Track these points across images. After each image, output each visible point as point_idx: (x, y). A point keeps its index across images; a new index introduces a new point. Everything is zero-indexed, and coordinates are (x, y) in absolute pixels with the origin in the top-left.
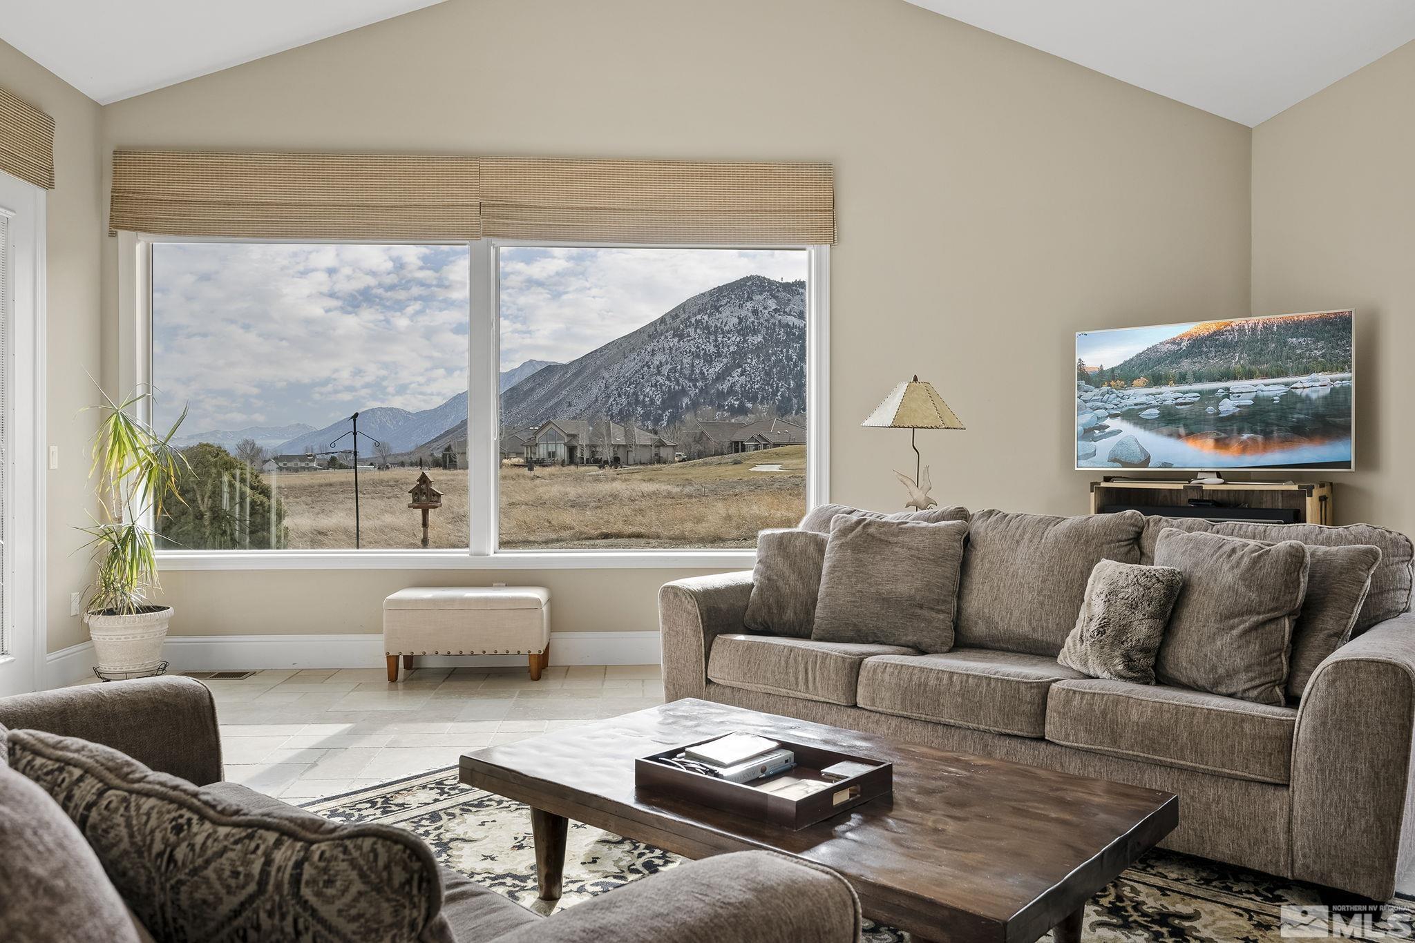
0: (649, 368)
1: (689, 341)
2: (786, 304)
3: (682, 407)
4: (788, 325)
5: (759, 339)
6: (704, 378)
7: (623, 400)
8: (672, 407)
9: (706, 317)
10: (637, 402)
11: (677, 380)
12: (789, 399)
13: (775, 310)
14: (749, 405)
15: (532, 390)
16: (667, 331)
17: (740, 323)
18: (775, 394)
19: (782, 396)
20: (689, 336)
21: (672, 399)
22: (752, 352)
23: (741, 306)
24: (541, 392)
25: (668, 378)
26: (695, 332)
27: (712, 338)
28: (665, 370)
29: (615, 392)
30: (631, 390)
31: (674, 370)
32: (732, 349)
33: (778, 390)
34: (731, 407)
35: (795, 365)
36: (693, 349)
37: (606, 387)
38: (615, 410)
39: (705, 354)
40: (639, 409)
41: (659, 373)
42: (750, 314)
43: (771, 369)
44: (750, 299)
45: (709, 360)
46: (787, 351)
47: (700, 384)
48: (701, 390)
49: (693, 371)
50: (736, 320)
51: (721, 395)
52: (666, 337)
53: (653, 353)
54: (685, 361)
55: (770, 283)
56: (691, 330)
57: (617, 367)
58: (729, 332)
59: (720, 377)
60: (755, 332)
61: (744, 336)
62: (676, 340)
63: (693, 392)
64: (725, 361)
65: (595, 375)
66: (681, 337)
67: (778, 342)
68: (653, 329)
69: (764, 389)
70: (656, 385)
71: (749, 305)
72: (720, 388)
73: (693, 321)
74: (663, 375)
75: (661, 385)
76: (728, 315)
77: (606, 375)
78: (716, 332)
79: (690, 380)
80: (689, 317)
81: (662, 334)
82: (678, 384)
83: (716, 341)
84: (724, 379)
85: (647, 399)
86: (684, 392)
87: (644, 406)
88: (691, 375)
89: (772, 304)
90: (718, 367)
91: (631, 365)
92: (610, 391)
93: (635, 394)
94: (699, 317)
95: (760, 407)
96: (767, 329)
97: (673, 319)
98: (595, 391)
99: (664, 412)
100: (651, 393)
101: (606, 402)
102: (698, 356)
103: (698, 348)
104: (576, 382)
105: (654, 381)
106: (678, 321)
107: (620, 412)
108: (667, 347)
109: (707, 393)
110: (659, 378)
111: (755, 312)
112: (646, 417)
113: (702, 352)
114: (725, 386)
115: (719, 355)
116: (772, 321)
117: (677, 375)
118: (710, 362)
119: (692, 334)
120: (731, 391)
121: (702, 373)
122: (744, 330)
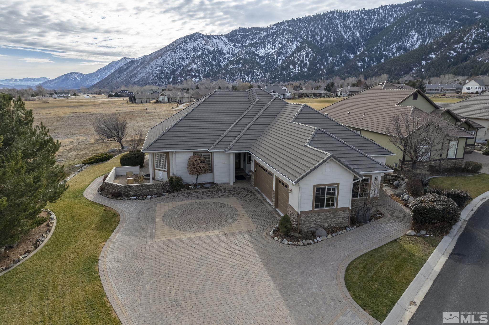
0: (165, 62)
1: (178, 53)
2: (208, 42)
3: (176, 75)
4: (208, 49)
5: (199, 53)
6: (183, 65)
7: (158, 72)
8: (173, 75)
9: (183, 46)
10: (162, 73)
11: (174, 66)
12: (209, 73)
13: (205, 44)
14: (197, 74)
15: (127, 68)
16: (171, 50)
17: (193, 48)
18: (205, 71)
19: (207, 71)
20: (177, 52)
21: (173, 72)
22: (198, 57)
23: (194, 42)
24: (130, 69)
25: (172, 65)
26: (180, 50)
27: (185, 52)
28: (171, 63)
29: (155, 70)
30: (160, 69)
31: (173, 63)
32: (191, 56)
33: (206, 70)
34: (192, 75)
35: (211, 62)
36: (179, 56)
37: (152, 68)
38: (155, 75)
39: (183, 58)
40: (163, 75)
41: (169, 64)
42: (197, 45)
43: (204, 63)
44: (196, 40)
45: (184, 60)
46: (208, 58)
47: (182, 67)
48: (182, 69)
49: (179, 63)
50: (192, 47)
51: (189, 71)
52: (170, 52)
53: (166, 57)
54: (177, 60)
55: (203, 35)
56: (178, 50)
57: (155, 61)
58: (190, 51)
59: (188, 65)
60: (198, 51)
61: (195, 52)
62: (174, 53)
63: (180, 70)
64: (189, 60)
65: (148, 63)
66: (175, 52)
67: (205, 54)
68: (166, 49)
69: (202, 70)
70: (168, 68)
71: (196, 42)
72: (188, 69)
73: (179, 47)
74: (170, 64)
75: (170, 68)
76: (190, 46)
77: (152, 64)
78: (186, 51)
79: (179, 66)
80: (177, 46)
81: (169, 51)
82: (175, 67)
83: (186, 53)
84: (189, 66)
85: (165, 72)
86: (177, 70)
87: (164, 74)
88: (179, 64)
89: (203, 42)
90: (187, 62)
91: (159, 61)
92: (153, 69)
93: (161, 70)
94: (180, 46)
95: (200, 75)
96: (202, 50)
97: (172, 46)
98: (148, 69)
99: (171, 76)
100: (166, 70)
101: (152, 73)
102: (181, 58)
103: (181, 56)
104: (142, 66)
105: (167, 66)
106: (174, 47)
107: (157, 76)
108: (171, 55)
109: (184, 70)
110: (169, 65)
111: (198, 44)
112: (165, 77)
113: (182, 57)
114: (190, 68)
115: (187, 58)
116: (203, 48)
117: (174, 64)
118: (185, 60)
119: (179, 51)
120: (192, 70)
121: (182, 64)
122: (195, 50)
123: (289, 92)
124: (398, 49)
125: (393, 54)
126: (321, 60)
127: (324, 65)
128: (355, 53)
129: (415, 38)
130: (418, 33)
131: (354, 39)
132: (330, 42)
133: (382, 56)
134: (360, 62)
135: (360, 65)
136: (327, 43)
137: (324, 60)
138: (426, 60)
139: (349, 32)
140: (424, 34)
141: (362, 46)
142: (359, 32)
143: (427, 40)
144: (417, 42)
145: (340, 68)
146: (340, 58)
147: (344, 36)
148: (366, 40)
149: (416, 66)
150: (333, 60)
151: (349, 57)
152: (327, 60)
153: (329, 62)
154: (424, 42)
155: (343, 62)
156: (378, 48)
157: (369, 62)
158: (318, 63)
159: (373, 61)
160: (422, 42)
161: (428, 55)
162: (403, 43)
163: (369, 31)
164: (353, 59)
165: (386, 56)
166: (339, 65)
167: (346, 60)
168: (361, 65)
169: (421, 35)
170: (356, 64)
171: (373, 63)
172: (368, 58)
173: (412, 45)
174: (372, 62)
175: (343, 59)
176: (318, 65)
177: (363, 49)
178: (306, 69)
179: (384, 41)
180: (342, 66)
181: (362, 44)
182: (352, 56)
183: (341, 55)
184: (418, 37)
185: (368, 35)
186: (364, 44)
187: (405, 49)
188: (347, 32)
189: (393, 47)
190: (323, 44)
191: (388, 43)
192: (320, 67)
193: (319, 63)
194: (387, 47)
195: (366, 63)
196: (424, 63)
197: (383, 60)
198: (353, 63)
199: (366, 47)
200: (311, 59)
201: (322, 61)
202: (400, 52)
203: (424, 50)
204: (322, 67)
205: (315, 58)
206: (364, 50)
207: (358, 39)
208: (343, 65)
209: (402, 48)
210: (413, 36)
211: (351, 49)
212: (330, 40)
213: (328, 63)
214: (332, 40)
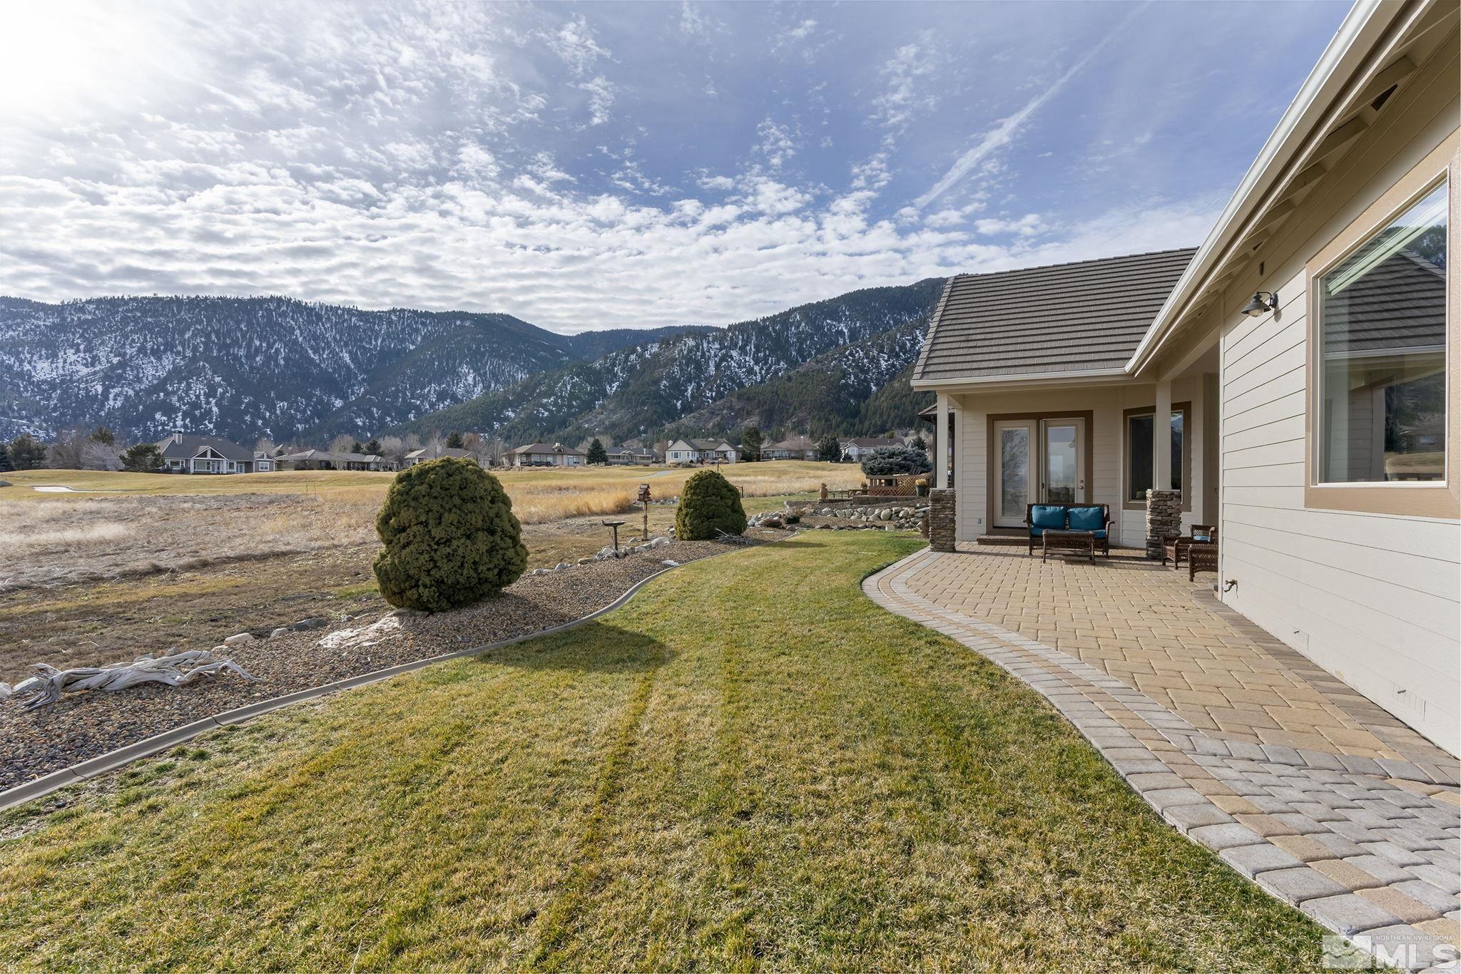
123: (268, 457)
124: (442, 396)
125: (432, 405)
126: (254, 406)
127: (264, 418)
128: (344, 397)
129: (470, 379)
130: (475, 371)
131: (339, 366)
132: (277, 365)
133: (411, 407)
134: (360, 417)
135: (360, 423)
136: (269, 368)
137: (263, 407)
138: (501, 420)
139: (324, 350)
140: (486, 373)
141: (360, 383)
142: (350, 353)
143: (493, 385)
144: (474, 386)
145: (310, 427)
146: (307, 405)
147: (312, 356)
148: (366, 372)
149: (485, 431)
150: (289, 408)
151: (330, 405)
152: (272, 408)
153: (278, 412)
154: (487, 387)
155: (316, 413)
156: (397, 391)
157: (382, 418)
158: (246, 412)
159: (391, 416)
160: (484, 387)
161: (501, 412)
162: (448, 385)
163: (372, 355)
164: (341, 409)
165: (417, 408)
166: (306, 421)
167: (323, 411)
168: (364, 423)
169: (480, 375)
170: (351, 420)
171: (392, 421)
172: (378, 409)
173: (467, 392)
174: (389, 419)
175: (315, 407)
176: (248, 418)
177: (362, 390)
178: (211, 426)
179: (410, 378)
180: (314, 423)
181: (359, 378)
182: (338, 403)
183: (309, 398)
184: (474, 378)
185: (370, 361)
186: (363, 379)
187: (454, 398)
188: (318, 349)
189: (429, 391)
190: (258, 369)
191: (417, 384)
192: (253, 423)
193: (250, 413)
194: (416, 389)
195: (374, 418)
196: (496, 425)
197: (411, 416)
198: (345, 419)
199: (369, 385)
200: (225, 403)
201: (258, 409)
202: (446, 403)
203: (494, 402)
204: (260, 422)
205: (236, 400)
206: (366, 392)
207: (348, 367)
208: (317, 421)
209: (448, 394)
210: (466, 375)
211: (334, 385)
212: (276, 361)
213: (275, 413)
214: (282, 362)
